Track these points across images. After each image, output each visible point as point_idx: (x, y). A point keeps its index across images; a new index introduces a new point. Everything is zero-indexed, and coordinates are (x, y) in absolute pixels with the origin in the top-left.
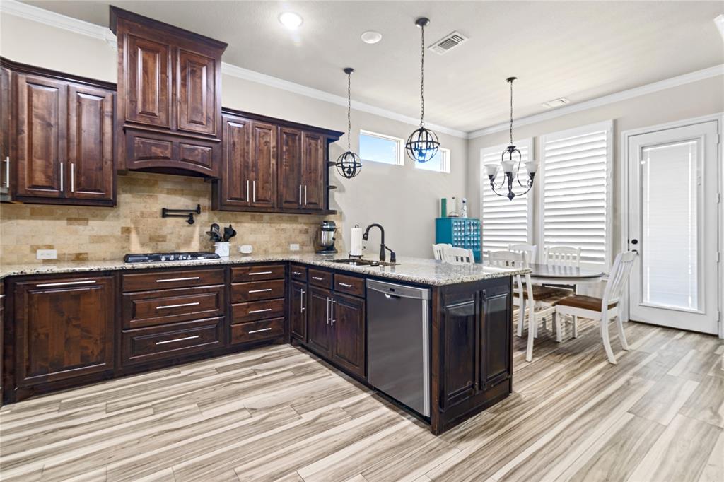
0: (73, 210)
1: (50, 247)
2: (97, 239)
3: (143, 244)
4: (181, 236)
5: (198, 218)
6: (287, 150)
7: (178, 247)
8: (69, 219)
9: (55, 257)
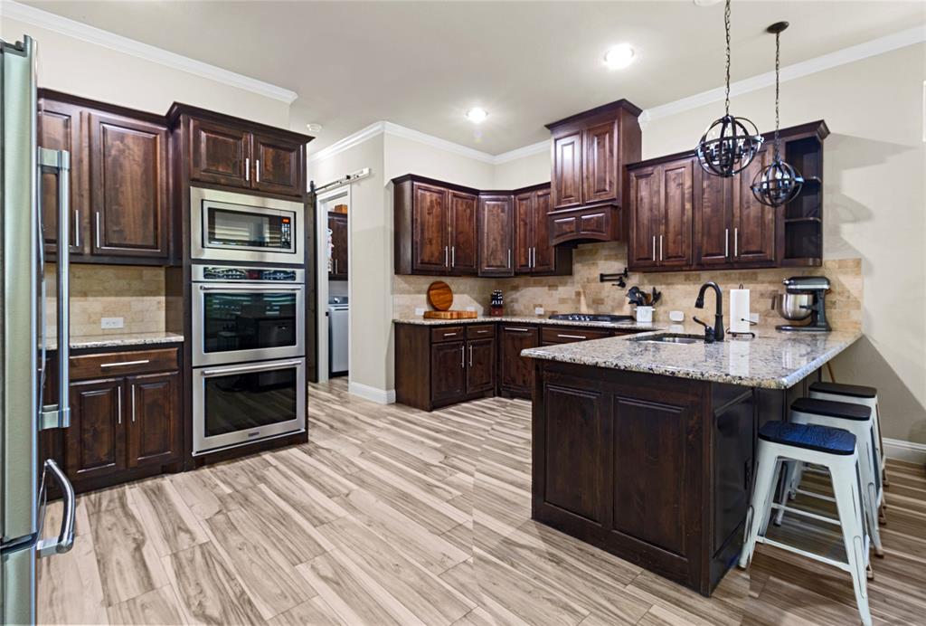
0: (551, 279)
1: (541, 306)
2: (563, 301)
3: (588, 306)
4: (614, 299)
5: (630, 281)
6: (708, 186)
7: (613, 311)
8: (549, 286)
9: (542, 313)
